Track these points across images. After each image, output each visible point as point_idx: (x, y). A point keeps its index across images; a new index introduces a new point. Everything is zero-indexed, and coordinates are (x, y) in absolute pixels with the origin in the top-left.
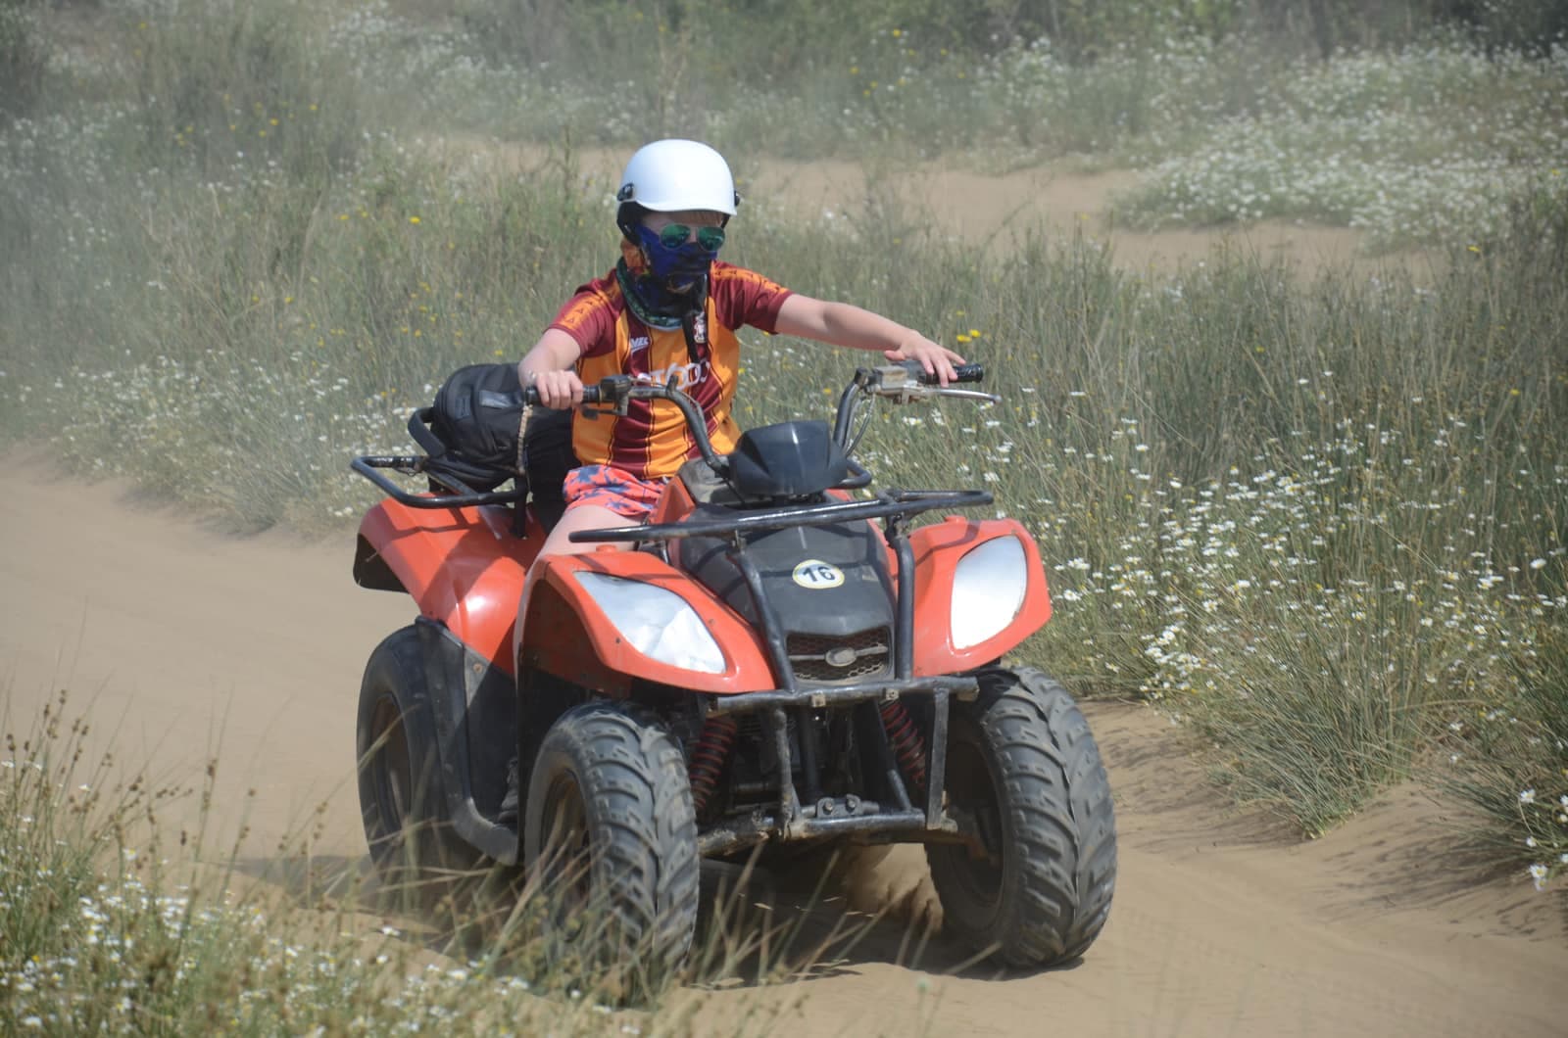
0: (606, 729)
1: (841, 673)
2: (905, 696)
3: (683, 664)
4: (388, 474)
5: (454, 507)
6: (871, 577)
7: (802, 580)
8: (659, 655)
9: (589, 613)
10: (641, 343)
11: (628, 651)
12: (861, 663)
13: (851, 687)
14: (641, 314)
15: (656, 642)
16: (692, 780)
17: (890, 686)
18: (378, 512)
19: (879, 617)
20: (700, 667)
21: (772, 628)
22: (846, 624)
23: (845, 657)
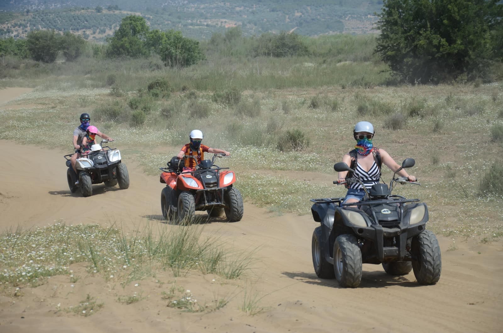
0: (185, 195)
1: (211, 187)
2: (219, 189)
3: (194, 186)
4: (164, 170)
5: (171, 172)
6: (215, 177)
7: (207, 177)
8: (191, 185)
9: (183, 182)
10: (191, 152)
11: (187, 185)
12: (213, 186)
13: (213, 189)
14: (191, 149)
15: (190, 184)
16: (195, 201)
17: (217, 188)
18: (162, 174)
19: (216, 181)
20: (195, 187)
21: (203, 182)
22: (212, 182)
23: (212, 185)
